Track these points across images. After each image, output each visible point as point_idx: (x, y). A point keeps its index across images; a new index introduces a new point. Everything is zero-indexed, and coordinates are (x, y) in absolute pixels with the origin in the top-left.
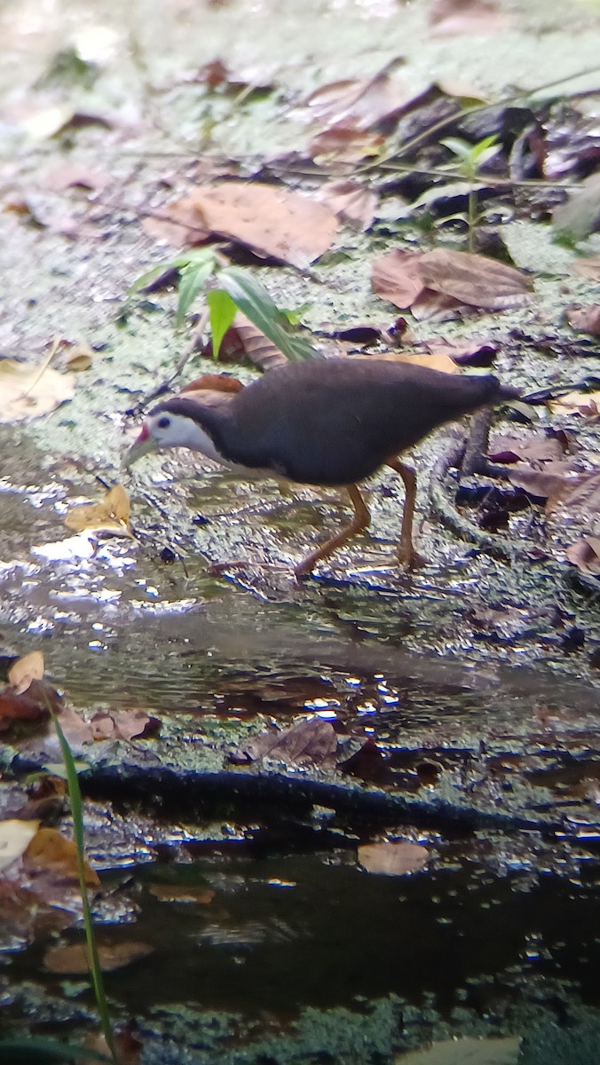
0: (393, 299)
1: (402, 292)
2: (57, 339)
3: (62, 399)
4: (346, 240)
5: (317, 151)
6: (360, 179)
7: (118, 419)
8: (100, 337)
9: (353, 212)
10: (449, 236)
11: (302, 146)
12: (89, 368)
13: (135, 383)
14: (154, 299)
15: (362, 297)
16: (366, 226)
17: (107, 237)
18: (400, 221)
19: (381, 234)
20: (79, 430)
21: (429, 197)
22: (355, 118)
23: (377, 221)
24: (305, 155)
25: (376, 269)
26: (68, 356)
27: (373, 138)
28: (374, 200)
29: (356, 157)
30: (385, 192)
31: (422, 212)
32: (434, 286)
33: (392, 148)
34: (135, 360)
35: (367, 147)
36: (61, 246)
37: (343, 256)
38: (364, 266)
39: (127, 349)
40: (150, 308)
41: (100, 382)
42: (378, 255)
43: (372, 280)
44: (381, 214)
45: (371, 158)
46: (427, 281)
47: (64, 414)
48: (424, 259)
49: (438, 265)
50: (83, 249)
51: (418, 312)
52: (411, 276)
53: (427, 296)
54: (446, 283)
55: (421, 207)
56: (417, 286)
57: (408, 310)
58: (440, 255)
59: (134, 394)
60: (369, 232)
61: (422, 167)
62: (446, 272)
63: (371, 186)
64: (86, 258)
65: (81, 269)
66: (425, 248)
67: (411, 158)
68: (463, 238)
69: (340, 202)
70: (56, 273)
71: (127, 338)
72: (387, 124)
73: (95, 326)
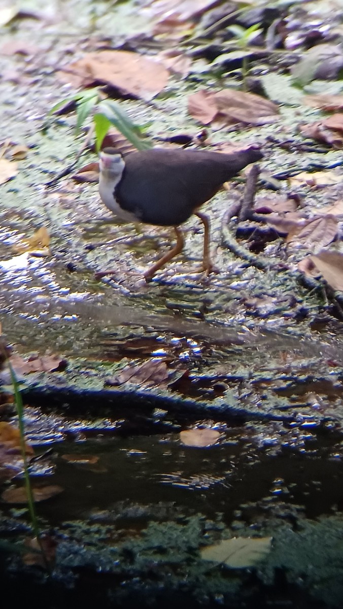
0: (199, 119)
1: (205, 114)
2: (8, 141)
3: (10, 176)
4: (172, 84)
5: (157, 33)
6: (181, 49)
7: (42, 188)
8: (32, 140)
9: (177, 68)
10: (232, 82)
11: (148, 30)
12: (25, 159)
13: (52, 167)
14: (63, 118)
15: (182, 117)
16: (185, 76)
17: (35, 82)
18: (204, 73)
19: (193, 81)
20: (20, 194)
21: (221, 59)
22: (178, 14)
23: (191, 74)
24: (149, 35)
25: (191, 101)
26: (14, 151)
27: (189, 25)
28: (189, 61)
29: (178, 36)
30: (197, 56)
31: (217, 68)
32: (223, 111)
33: (199, 31)
34: (51, 154)
35: (184, 31)
36: (9, 87)
37: (170, 94)
38: (183, 100)
39: (47, 148)
40: (61, 124)
41: (31, 167)
42: (191, 93)
43: (189, 107)
44: (193, 69)
45: (187, 37)
46: (220, 108)
47: (11, 185)
48: (218, 95)
49: (225, 99)
50: (22, 90)
51: (215, 126)
52: (210, 105)
53: (219, 117)
54: (231, 109)
55: (216, 65)
56: (213, 111)
57: (208, 125)
58: (227, 93)
59: (52, 174)
60: (187, 80)
61: (216, 42)
62: (230, 103)
63: (188, 53)
64: (24, 95)
65: (21, 101)
66: (218, 89)
67: (210, 37)
68: (240, 83)
69: (170, 62)
70: (8, 103)
71: (47, 141)
72: (197, 17)
73: (29, 135)
